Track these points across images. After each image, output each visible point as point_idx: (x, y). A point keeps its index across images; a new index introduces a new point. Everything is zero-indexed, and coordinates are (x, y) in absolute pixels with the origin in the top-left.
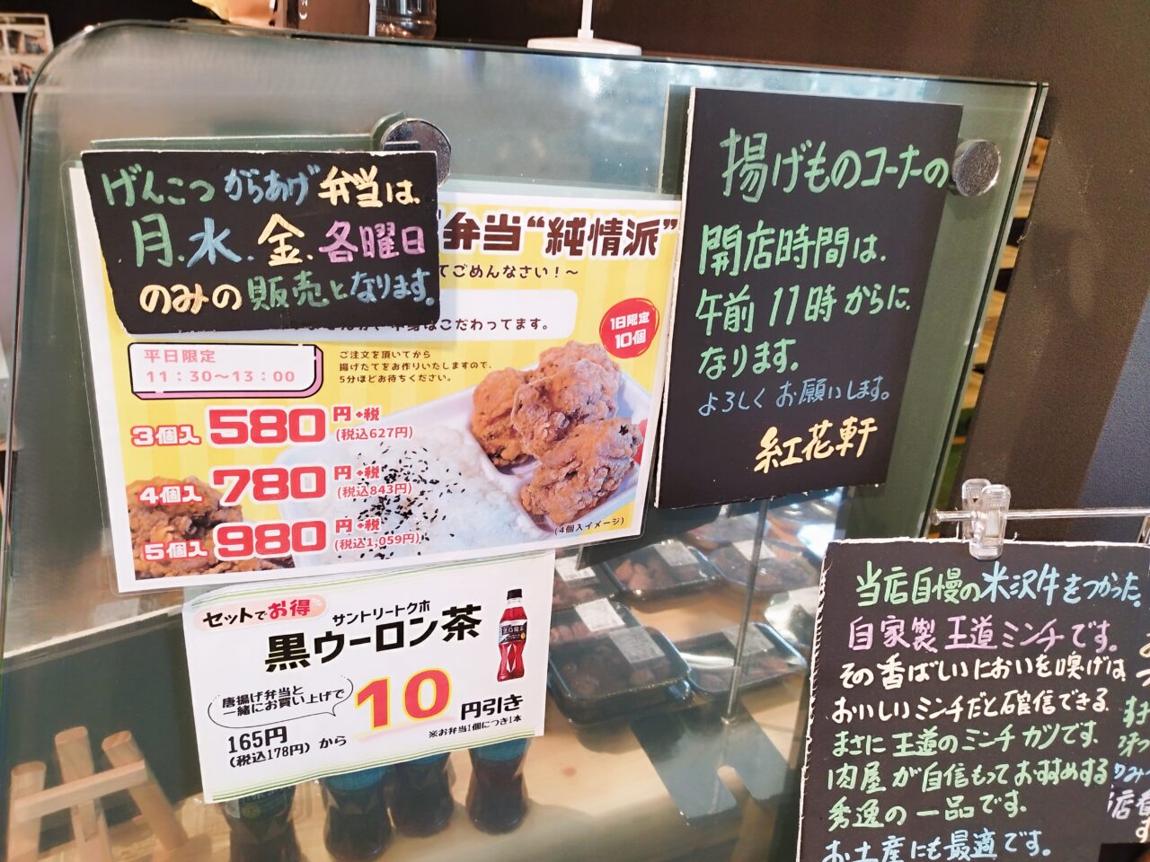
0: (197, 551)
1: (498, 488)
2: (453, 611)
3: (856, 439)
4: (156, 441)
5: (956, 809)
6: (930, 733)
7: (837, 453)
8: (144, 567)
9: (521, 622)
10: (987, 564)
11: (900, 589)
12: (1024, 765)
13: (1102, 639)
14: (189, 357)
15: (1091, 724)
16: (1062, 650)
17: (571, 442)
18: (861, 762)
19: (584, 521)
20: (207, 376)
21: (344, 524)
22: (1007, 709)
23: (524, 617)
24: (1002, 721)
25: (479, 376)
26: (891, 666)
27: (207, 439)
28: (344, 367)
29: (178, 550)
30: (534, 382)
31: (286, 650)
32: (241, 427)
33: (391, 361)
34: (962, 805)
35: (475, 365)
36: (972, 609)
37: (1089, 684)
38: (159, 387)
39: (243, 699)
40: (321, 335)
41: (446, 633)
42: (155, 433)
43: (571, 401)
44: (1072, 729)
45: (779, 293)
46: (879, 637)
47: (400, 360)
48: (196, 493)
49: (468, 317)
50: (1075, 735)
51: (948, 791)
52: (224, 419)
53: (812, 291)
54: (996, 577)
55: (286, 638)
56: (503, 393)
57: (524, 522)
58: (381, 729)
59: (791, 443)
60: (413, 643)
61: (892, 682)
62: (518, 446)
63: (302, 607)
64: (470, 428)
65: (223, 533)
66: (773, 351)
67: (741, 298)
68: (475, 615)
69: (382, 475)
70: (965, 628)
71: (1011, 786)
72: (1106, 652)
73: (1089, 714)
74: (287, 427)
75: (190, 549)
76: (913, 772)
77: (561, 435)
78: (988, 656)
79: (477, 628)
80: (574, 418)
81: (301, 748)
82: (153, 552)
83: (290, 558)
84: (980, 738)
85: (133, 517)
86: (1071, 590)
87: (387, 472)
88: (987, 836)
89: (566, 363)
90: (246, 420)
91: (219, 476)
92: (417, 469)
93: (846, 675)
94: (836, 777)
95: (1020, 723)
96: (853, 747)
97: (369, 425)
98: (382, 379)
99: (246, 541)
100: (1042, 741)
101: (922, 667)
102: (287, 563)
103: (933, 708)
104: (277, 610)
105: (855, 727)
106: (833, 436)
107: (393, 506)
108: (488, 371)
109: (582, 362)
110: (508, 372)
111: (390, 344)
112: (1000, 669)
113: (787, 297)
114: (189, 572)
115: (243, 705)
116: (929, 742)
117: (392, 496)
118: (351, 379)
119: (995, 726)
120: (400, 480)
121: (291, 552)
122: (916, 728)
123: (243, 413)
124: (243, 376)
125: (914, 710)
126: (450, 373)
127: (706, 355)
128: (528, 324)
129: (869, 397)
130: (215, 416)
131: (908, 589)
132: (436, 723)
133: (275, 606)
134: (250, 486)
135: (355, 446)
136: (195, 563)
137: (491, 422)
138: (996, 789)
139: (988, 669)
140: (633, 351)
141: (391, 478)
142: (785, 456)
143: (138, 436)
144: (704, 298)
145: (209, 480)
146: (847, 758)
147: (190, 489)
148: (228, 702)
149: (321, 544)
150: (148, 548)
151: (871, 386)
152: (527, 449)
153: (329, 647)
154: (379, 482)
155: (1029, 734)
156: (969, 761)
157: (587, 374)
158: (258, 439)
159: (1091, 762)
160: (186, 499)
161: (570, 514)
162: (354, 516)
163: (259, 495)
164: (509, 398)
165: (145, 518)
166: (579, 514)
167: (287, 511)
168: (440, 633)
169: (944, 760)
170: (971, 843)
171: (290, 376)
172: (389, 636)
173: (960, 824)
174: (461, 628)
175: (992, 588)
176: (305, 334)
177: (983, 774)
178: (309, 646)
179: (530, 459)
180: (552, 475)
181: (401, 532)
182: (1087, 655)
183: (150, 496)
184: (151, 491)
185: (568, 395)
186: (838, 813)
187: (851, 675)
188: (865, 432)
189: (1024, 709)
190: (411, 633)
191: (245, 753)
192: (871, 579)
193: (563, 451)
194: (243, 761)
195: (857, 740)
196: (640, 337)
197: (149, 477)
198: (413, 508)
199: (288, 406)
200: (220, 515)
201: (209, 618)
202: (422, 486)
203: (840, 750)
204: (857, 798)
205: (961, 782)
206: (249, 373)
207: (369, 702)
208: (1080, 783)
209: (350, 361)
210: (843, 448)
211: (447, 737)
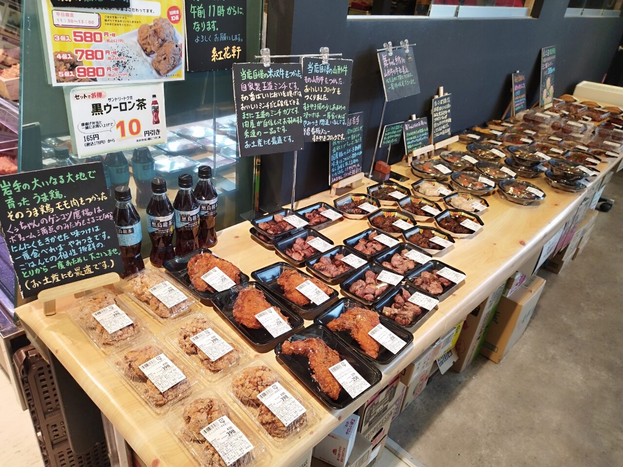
0: (72, 75)
1: (147, 61)
2: (138, 100)
3: (236, 53)
4: (60, 40)
5: (272, 132)
6: (263, 112)
7: (232, 57)
8: (59, 78)
9: (157, 105)
10: (268, 68)
11: (251, 75)
12: (284, 119)
13: (295, 87)
14: (67, 15)
15: (297, 108)
16: (287, 90)
17: (163, 48)
18: (249, 120)
19: (170, 74)
20: (72, 21)
21: (109, 69)
22: (278, 105)
23: (157, 104)
24: (278, 108)
25: (139, 25)
26: (252, 95)
27: (73, 40)
28: (106, 20)
29: (67, 74)
30: (153, 29)
31: (97, 108)
32: (81, 37)
33: (117, 19)
34: (273, 130)
35: (138, 22)
36: (267, 80)
37: (295, 98)
38: (61, 24)
39: (87, 124)
40: (100, 10)
41: (137, 107)
42: (60, 37)
43: (163, 35)
44: (293, 109)
45: (210, 7)
46: (248, 88)
47: (119, 19)
48: (71, 56)
49: (135, 8)
50: (294, 111)
51: (269, 127)
52: (77, 34)
53: (218, 7)
54: (271, 72)
55: (96, 105)
56: (145, 31)
57: (154, 72)
58: (124, 138)
59: (220, 52)
60: (130, 110)
61: (253, 99)
62: (151, 48)
63: (100, 95)
64: (138, 41)
65: (78, 69)
66: (211, 24)
67: (201, 7)
68: (144, 102)
69: (117, 54)
70: (266, 85)
71: (283, 125)
72: (297, 90)
73: (296, 106)
74: (93, 38)
75: (70, 74)
76: (261, 122)
77: (161, 46)
78: (272, 92)
79: (146, 106)
80: (164, 41)
81: (102, 142)
82: (61, 74)
83: (96, 79)
84: (274, 113)
85: (55, 63)
86: (287, 75)
87: (119, 53)
88: (280, 137)
89: (160, 24)
90: (82, 35)
91: (77, 51)
92: (126, 53)
93: (242, 98)
94: (244, 124)
95: (282, 108)
96: (246, 116)
97: (113, 38)
98: (115, 25)
99: (84, 72)
100: (287, 113)
101: (259, 95)
102: (95, 80)
103: (263, 105)
104: (93, 95)
105: (247, 111)
106: (230, 51)
107: (121, 64)
108: (141, 24)
109: (164, 24)
110: (146, 25)
111: (116, 14)
112: (275, 95)
113: (212, 8)
114: (70, 81)
115: (86, 125)
116: (263, 115)
117: (120, 61)
118: (108, 24)
119: (276, 109)
120: (122, 56)
121: (96, 77)
122: (260, 111)
123: (81, 33)
124: (81, 22)
125: (259, 106)
126: (132, 24)
127: (195, 24)
128: (149, 11)
129: (237, 40)
130: (75, 33)
131: (252, 75)
132: (138, 137)
133: (93, 94)
134: (84, 55)
135: (110, 44)
136: (71, 79)
137: (143, 40)
138: (280, 126)
139: (273, 95)
140: (176, 22)
141: (120, 55)
142: (219, 57)
143: (55, 38)
144: (192, 7)
145: (74, 53)
146: (246, 119)
147: (69, 55)
148: (83, 124)
149: (103, 75)
150: (59, 73)
151: (238, 37)
152: (153, 49)
153: (108, 108)
154: (116, 56)
155: (284, 111)
156: (273, 118)
157: (165, 27)
158: (86, 41)
159: (298, 118)
160: (69, 58)
161: (166, 71)
162: (111, 67)
163: (87, 58)
164: (147, 33)
165: (58, 63)
166: (168, 71)
167: (95, 64)
168: (136, 107)
169: (267, 119)
170: (276, 140)
171: (93, 22)
172: (123, 107)
173: (273, 135)
174: (141, 106)
175: (270, 74)
176: (95, 10)
177: (276, 122)
178: (103, 108)
179: (154, 53)
180: (160, 58)
181: (123, 73)
182: (293, 91)
183: (59, 57)
184: (59, 55)
185: (161, 33)
186: (246, 133)
187: (244, 98)
188: (239, 51)
189: (282, 105)
190: (129, 106)
191: (89, 142)
192: (244, 73)
193: (162, 51)
194: (88, 144)
195: (247, 114)
196: (177, 18)
197: (59, 51)
198: (126, 65)
199: (93, 31)
200: (77, 64)
201: (76, 96)
202: (128, 58)
203: (244, 117)
204: (250, 130)
205: (272, 125)
206: (82, 21)
207: (120, 128)
208: (297, 123)
209: (107, 19)
210: (234, 55)
211: (141, 142)
